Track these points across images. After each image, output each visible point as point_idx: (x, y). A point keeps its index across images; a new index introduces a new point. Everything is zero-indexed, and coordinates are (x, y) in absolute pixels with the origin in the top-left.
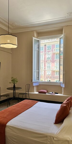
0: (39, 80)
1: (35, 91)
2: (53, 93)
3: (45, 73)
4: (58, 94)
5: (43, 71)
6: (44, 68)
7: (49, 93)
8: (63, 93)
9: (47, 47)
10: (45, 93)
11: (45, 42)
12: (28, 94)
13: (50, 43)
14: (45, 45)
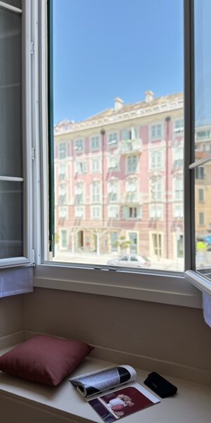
3: (167, 211)
5: (163, 206)
6: (163, 194)
9: (174, 125)
11: (169, 109)
14: (168, 119)
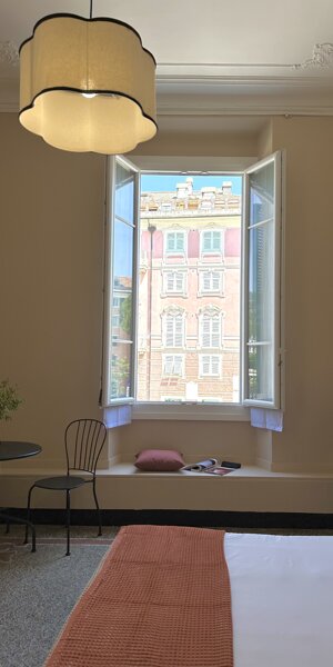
0: (132, 394)
1: (111, 459)
2: (214, 463)
4: (238, 466)
7: (196, 468)
8: (270, 462)
10: (174, 467)
12: (94, 481)
13: (182, 223)
